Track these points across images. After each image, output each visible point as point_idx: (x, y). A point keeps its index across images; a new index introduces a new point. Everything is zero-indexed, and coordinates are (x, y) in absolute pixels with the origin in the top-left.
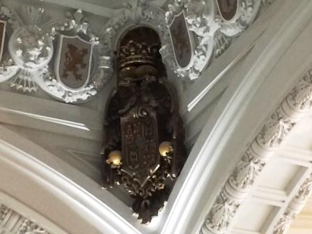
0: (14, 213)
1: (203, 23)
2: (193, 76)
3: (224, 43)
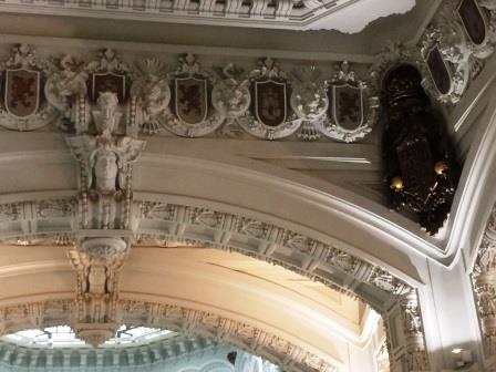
0: (319, 243)
1: (457, 52)
2: (455, 100)
3: (479, 66)
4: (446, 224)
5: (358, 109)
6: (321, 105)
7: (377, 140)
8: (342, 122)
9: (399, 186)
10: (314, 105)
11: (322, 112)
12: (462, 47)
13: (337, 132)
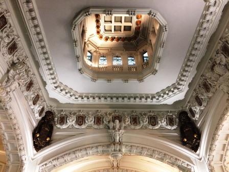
0: (167, 155)
4: (199, 149)
5: (173, 122)
6: (165, 121)
7: (179, 129)
8: (170, 125)
9: (186, 140)
10: (163, 121)
11: (165, 123)
12: (197, 107)
13: (169, 127)
